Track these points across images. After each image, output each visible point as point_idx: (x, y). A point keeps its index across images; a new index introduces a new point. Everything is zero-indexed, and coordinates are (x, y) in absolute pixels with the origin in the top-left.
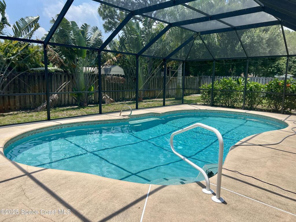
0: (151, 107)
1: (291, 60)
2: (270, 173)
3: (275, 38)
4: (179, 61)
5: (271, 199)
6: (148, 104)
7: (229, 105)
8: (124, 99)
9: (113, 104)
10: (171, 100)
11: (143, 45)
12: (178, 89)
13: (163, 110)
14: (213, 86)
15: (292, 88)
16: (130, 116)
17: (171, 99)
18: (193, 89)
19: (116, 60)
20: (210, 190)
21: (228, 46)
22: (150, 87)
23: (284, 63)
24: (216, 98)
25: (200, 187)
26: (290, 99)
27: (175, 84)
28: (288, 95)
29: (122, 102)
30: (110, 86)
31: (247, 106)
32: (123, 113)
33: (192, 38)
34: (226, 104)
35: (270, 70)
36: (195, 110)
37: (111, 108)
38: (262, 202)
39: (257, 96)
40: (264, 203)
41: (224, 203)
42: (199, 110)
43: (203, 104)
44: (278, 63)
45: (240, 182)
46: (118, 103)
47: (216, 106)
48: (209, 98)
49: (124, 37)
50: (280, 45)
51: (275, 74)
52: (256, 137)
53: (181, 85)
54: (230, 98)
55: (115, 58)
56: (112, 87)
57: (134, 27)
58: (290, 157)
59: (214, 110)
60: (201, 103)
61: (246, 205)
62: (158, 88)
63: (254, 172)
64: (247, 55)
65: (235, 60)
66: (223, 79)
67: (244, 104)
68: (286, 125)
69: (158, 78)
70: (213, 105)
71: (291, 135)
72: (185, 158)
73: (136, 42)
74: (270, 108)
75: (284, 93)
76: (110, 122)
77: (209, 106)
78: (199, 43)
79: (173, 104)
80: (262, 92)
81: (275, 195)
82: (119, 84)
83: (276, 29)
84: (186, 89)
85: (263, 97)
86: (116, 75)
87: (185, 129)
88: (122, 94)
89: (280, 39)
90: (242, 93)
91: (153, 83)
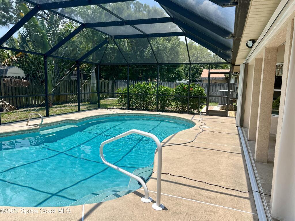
0: (65, 113)
1: (187, 68)
2: (195, 170)
3: (176, 48)
4: (92, 64)
5: (202, 195)
6: (60, 110)
7: (144, 108)
8: (28, 105)
9: (14, 111)
10: (85, 105)
11: (50, 44)
12: (93, 93)
13: (80, 116)
14: (128, 90)
15: (194, 92)
16: (40, 125)
17: (85, 103)
18: (107, 93)
19: (17, 60)
20: (149, 198)
21: (137, 52)
22: (60, 91)
23: (182, 70)
24: (131, 102)
25: (138, 197)
26: (193, 101)
27: (88, 87)
28: (191, 98)
29: (27, 109)
30: (8, 89)
31: (159, 108)
32: (31, 123)
33: (106, 42)
34: (141, 107)
35: (173, 75)
36: (113, 114)
37: (13, 116)
38: (196, 200)
39: (167, 99)
40: (198, 201)
41: (165, 209)
42: (117, 114)
43: (120, 107)
44: (178, 70)
45: (173, 183)
46: (21, 110)
47: (133, 109)
48: (125, 102)
49: (25, 34)
50: (179, 53)
51: (176, 79)
52: (174, 137)
53: (95, 89)
54: (145, 102)
55: (14, 58)
56: (12, 92)
57: (39, 23)
58: (205, 153)
59: (131, 114)
60: (117, 107)
61: (184, 207)
62: (70, 92)
63: (182, 171)
64: (157, 62)
65: (144, 65)
66: (137, 83)
67: (157, 107)
68: (194, 124)
69: (69, 81)
70: (129, 109)
71: (200, 132)
72: (118, 167)
73: (41, 41)
74: (178, 109)
75: (189, 96)
76: (14, 134)
77: (125, 109)
78: (110, 47)
79: (89, 109)
80: (171, 96)
81: (204, 191)
82: (21, 88)
83: (176, 40)
84: (100, 93)
85: (173, 99)
86: (16, 77)
87: (118, 137)
88: (25, 100)
89: (179, 49)
90: (155, 97)
91: (64, 86)
